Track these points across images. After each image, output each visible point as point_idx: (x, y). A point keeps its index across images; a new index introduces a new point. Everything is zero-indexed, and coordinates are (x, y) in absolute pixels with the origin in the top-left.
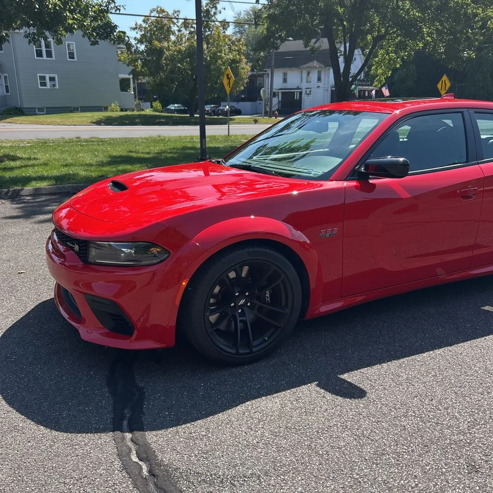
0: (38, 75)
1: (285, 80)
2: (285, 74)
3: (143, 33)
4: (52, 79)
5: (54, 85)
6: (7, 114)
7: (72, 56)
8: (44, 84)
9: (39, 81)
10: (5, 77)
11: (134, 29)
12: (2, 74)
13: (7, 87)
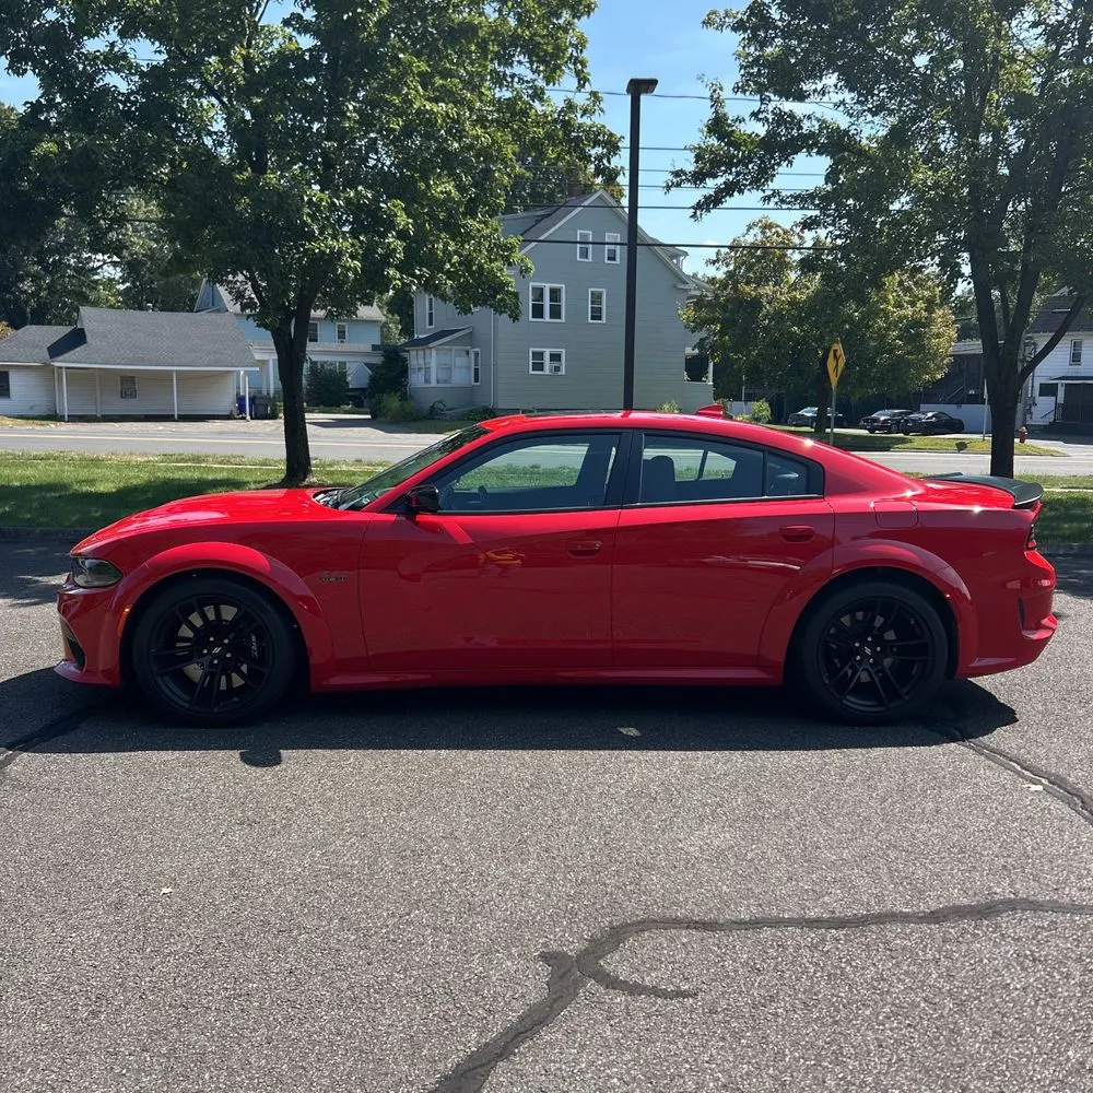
0: (531, 350)
1: (1076, 358)
2: (1077, 345)
3: (731, 267)
4: (555, 357)
5: (557, 369)
6: (468, 419)
7: (597, 315)
8: (539, 366)
9: (531, 361)
10: (477, 354)
11: (714, 262)
12: (473, 348)
13: (476, 371)
